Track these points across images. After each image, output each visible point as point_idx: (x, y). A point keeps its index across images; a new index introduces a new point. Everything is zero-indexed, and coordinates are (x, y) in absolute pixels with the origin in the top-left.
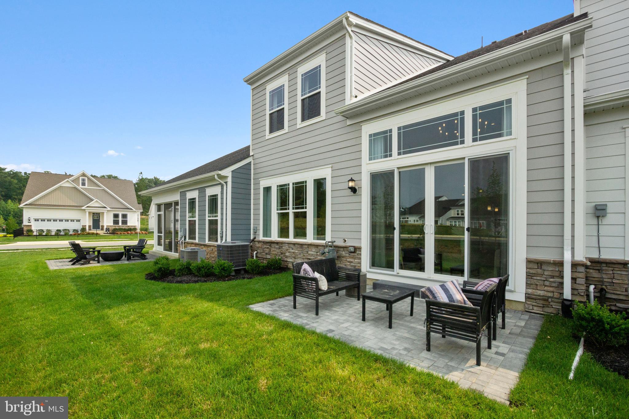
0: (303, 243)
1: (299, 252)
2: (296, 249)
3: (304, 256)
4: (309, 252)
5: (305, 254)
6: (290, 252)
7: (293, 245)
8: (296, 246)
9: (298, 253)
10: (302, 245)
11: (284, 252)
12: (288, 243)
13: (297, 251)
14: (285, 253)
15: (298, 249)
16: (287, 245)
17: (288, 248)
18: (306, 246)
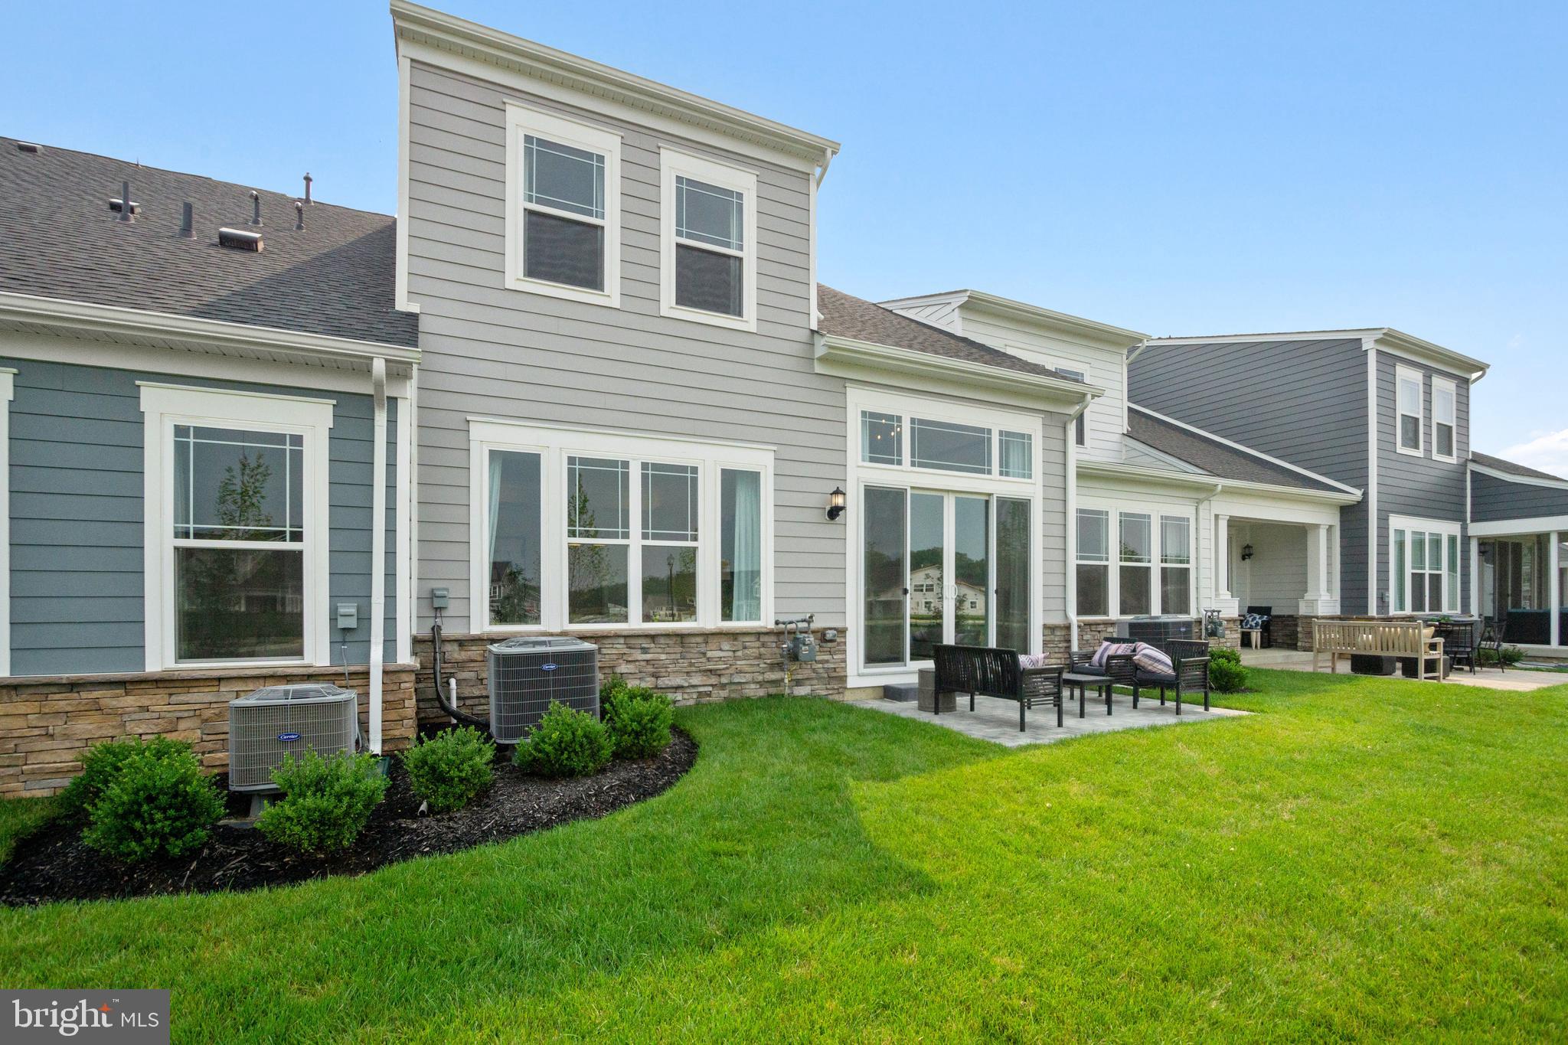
0: (686, 632)
1: (673, 656)
2: (659, 650)
3: (691, 665)
4: (709, 654)
5: (693, 661)
6: (637, 661)
7: (649, 640)
8: (662, 640)
9: (668, 662)
10: (681, 637)
11: (612, 664)
12: (625, 637)
13: (663, 657)
14: (613, 667)
15: (668, 650)
16: (622, 641)
17: (626, 651)
18: (699, 640)
